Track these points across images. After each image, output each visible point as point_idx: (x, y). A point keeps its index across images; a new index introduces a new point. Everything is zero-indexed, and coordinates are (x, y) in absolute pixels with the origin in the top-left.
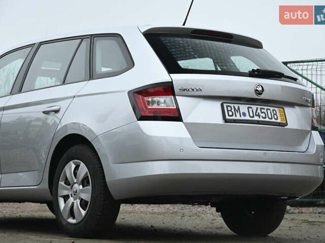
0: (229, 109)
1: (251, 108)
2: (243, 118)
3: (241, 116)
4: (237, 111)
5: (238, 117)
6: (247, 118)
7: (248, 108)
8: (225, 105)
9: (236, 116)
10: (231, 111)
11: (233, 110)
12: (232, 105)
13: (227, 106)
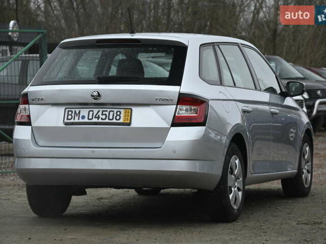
0: (70, 113)
1: (93, 111)
2: (81, 120)
3: (79, 119)
4: (77, 115)
5: (76, 120)
6: (86, 120)
7: (90, 111)
8: (67, 110)
9: (74, 119)
11: (73, 115)
12: (73, 110)
13: (69, 111)
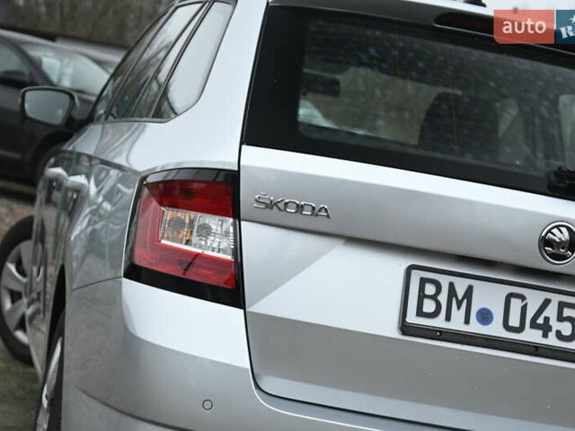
0: (430, 289)
1: (523, 298)
2: (475, 327)
3: (467, 321)
5: (457, 323)
6: (495, 329)
7: (509, 297)
8: (416, 276)
9: (448, 318)
10: (434, 297)
11: (443, 298)
12: (445, 281)
13: (423, 282)
